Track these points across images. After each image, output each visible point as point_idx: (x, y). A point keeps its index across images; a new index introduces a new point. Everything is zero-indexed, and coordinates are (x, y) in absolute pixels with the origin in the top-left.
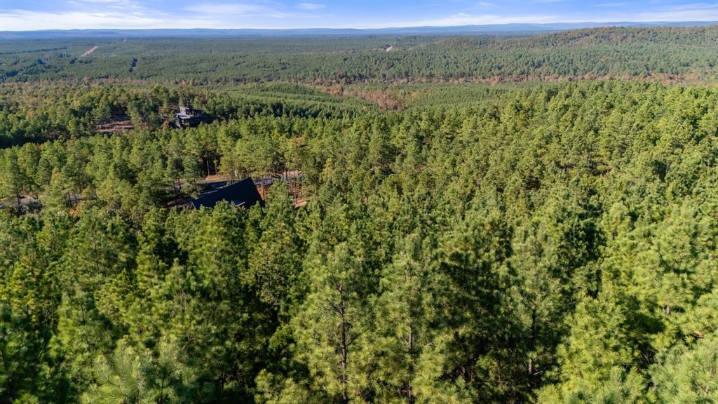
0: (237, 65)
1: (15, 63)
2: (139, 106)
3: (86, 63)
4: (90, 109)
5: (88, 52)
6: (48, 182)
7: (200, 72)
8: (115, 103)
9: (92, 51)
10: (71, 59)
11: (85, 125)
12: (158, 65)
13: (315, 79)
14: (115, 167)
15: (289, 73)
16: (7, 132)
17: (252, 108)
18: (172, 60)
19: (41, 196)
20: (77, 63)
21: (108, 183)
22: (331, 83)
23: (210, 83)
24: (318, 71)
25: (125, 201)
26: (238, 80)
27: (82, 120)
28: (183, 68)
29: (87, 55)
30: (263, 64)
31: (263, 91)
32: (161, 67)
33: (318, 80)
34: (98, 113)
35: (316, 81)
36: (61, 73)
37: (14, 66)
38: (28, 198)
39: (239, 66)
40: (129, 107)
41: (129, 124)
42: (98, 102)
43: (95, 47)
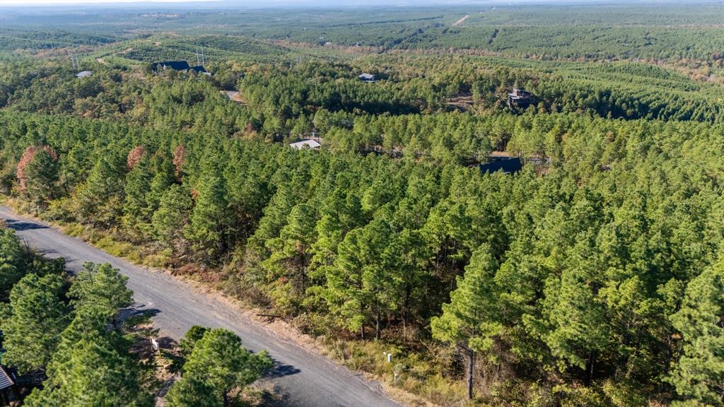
0: (595, 39)
1: (402, 32)
2: (481, 85)
3: (455, 33)
4: (445, 85)
5: (460, 21)
6: (408, 142)
7: (554, 46)
8: (464, 81)
9: (462, 20)
10: (444, 28)
11: (439, 98)
12: (516, 37)
13: (681, 59)
14: (444, 139)
15: (652, 51)
16: (390, 100)
17: (579, 93)
18: (530, 31)
19: (403, 150)
20: (448, 33)
21: (438, 148)
22: (700, 65)
23: (559, 58)
24: (688, 49)
25: (444, 160)
26: (590, 57)
27: (438, 94)
28: (538, 41)
29: (458, 24)
30: (624, 39)
31: (609, 71)
32: (518, 39)
33: (684, 61)
34: (450, 89)
35: (680, 62)
36: (433, 42)
37: (400, 34)
38: (397, 149)
39: (596, 40)
40: (473, 85)
41: (471, 99)
42: (452, 80)
43: (467, 16)
